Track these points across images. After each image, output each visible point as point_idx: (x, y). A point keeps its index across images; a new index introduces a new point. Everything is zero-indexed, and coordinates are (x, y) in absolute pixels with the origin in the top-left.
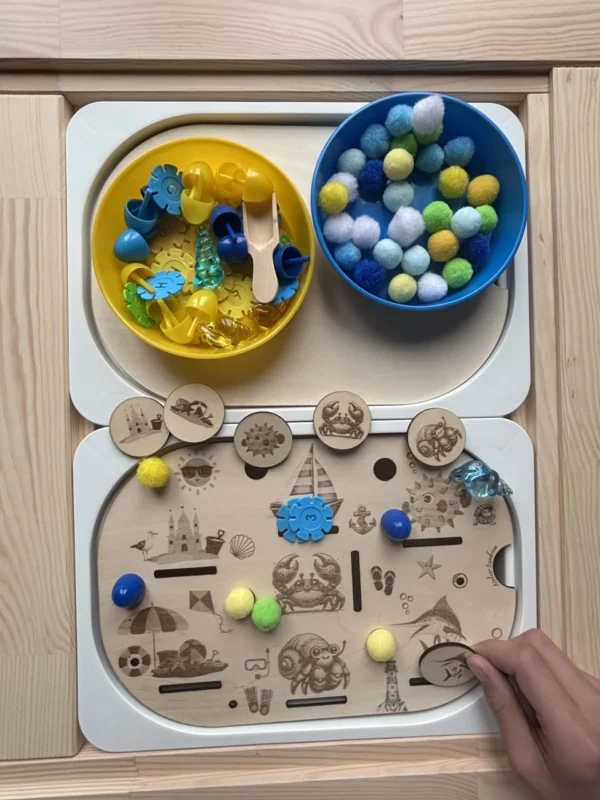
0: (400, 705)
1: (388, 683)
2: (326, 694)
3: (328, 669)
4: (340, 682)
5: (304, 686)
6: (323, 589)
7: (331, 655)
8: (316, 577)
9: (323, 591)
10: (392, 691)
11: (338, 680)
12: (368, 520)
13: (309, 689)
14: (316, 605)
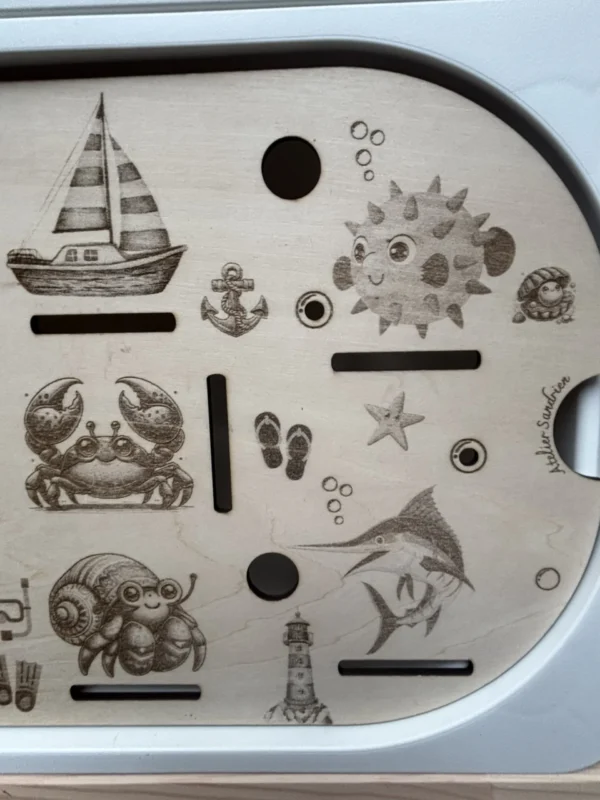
0: (318, 711)
1: (291, 666)
2: (153, 679)
3: (159, 628)
4: (184, 657)
5: (108, 660)
6: (142, 459)
7: (164, 601)
8: (126, 430)
9: (141, 464)
10: (300, 683)
11: (179, 652)
12: (249, 300)
13: (118, 666)
14: (127, 492)
